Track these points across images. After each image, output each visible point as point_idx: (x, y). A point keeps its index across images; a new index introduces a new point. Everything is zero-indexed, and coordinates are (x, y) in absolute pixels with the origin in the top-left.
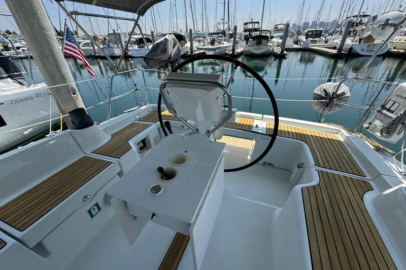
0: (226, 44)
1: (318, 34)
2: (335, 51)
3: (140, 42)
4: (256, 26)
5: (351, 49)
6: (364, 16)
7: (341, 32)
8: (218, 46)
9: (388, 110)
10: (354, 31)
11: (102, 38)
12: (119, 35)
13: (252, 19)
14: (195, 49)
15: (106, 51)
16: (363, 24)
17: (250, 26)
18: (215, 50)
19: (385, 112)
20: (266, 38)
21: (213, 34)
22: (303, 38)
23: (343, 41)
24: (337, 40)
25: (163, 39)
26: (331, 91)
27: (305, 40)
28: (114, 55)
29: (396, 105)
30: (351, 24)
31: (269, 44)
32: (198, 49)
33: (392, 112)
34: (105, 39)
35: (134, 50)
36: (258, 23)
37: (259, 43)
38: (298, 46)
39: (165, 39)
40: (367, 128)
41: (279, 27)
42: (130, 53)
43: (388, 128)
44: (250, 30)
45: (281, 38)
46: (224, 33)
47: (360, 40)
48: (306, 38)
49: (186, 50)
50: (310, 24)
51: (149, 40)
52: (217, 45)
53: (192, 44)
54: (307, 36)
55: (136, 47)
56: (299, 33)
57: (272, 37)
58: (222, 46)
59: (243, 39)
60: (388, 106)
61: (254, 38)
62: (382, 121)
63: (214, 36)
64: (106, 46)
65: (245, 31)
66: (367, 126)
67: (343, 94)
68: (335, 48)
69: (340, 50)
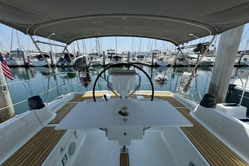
0: (99, 60)
1: (142, 57)
2: (150, 64)
3: (39, 57)
4: (113, 52)
5: (156, 63)
6: (157, 51)
7: (151, 56)
8: (95, 61)
9: (183, 83)
10: (155, 56)
11: (6, 53)
12: (22, 52)
13: (111, 49)
15: (8, 62)
16: (157, 54)
17: (110, 52)
18: (93, 62)
19: (182, 84)
20: (120, 58)
21: (91, 54)
22: (136, 58)
23: (153, 60)
24: (150, 60)
25: (82, 56)
26: (162, 78)
27: (137, 59)
28: (16, 65)
29: (184, 81)
30: (153, 54)
31: (122, 60)
33: (184, 83)
34: (8, 54)
35: (35, 62)
36: (114, 50)
37: (117, 60)
38: (135, 62)
39: (84, 56)
40: (179, 91)
41: (125, 53)
42: (31, 64)
43: (185, 89)
44: (111, 54)
45: (126, 58)
46: (97, 54)
47: (158, 60)
48: (138, 58)
50: (137, 52)
51: (46, 56)
54: (138, 57)
55: (36, 60)
56: (133, 56)
57: (123, 57)
58: (97, 60)
59: (108, 58)
60: (182, 82)
61: (114, 57)
62: (182, 87)
63: (92, 55)
64: (9, 59)
65: (108, 54)
66: (178, 90)
67: (166, 79)
68: (150, 63)
69: (152, 63)
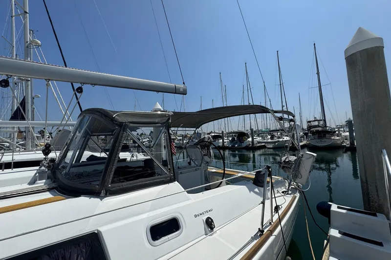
8: (278, 140)
13: (315, 118)
14: (255, 142)
18: (275, 143)
20: (329, 133)
21: (273, 131)
31: (333, 138)
32: (259, 142)
37: (320, 137)
49: (248, 144)
52: (276, 139)
53: (253, 139)
58: (281, 140)
